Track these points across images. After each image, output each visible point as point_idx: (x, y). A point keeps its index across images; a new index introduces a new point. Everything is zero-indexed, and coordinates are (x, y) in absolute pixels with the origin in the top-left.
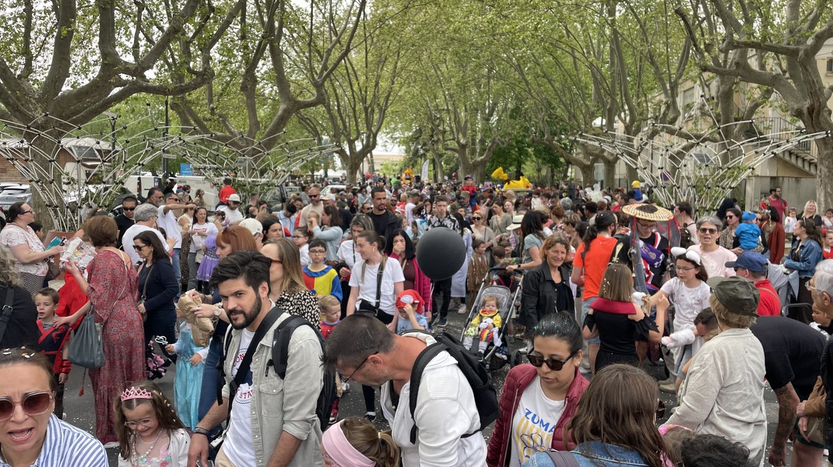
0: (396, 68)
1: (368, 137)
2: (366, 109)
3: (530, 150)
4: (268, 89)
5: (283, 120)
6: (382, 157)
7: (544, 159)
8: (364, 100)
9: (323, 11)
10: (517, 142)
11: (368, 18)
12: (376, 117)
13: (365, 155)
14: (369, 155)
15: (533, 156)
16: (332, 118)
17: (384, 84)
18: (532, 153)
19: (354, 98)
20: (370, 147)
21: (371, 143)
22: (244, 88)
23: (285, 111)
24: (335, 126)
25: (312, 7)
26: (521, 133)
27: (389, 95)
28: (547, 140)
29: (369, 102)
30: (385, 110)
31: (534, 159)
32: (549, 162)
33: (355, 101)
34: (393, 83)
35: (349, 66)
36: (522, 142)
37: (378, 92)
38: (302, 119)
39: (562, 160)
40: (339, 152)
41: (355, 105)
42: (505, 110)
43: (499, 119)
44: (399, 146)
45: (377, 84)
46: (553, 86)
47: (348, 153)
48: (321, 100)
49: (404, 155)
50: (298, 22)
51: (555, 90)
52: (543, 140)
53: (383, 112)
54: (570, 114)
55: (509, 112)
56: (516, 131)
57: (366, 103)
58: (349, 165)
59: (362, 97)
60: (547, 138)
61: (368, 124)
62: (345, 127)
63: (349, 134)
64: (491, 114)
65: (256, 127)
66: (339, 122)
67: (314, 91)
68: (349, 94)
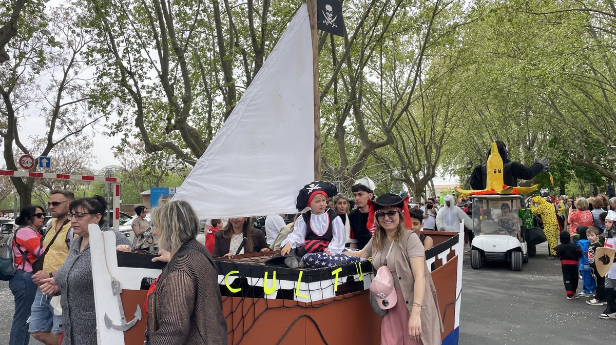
0: (447, 116)
1: (428, 169)
2: (425, 147)
3: (572, 172)
4: (352, 140)
5: (364, 155)
6: (441, 187)
7: (586, 179)
8: (423, 142)
9: (390, 83)
10: (559, 165)
11: (424, 83)
12: (434, 155)
13: (426, 183)
14: (429, 182)
15: (576, 177)
16: (400, 156)
17: (438, 129)
18: (574, 175)
19: (416, 141)
20: (430, 176)
21: (431, 173)
22: (336, 136)
23: (365, 151)
24: (402, 162)
25: (381, 81)
26: (561, 157)
27: (443, 136)
28: (586, 160)
29: (427, 142)
30: (440, 147)
31: (577, 179)
32: (591, 181)
33: (416, 142)
34: (445, 127)
35: (411, 119)
36: (563, 165)
37: (434, 134)
38: (378, 159)
39: (604, 178)
40: (407, 181)
41: (417, 145)
42: (543, 141)
43: (539, 148)
44: (454, 176)
45: (433, 129)
46: (586, 116)
47: (414, 182)
48: (391, 141)
49: (459, 184)
50: (373, 93)
51: (589, 118)
52: (583, 161)
53: (439, 148)
54: (605, 137)
55: (548, 142)
56: (556, 155)
57: (425, 143)
58: (414, 190)
59: (422, 139)
60: (586, 159)
61: (428, 158)
62: (410, 162)
63: (413, 167)
64: (532, 144)
65: (345, 163)
66: (406, 159)
67: (385, 137)
68: (411, 137)
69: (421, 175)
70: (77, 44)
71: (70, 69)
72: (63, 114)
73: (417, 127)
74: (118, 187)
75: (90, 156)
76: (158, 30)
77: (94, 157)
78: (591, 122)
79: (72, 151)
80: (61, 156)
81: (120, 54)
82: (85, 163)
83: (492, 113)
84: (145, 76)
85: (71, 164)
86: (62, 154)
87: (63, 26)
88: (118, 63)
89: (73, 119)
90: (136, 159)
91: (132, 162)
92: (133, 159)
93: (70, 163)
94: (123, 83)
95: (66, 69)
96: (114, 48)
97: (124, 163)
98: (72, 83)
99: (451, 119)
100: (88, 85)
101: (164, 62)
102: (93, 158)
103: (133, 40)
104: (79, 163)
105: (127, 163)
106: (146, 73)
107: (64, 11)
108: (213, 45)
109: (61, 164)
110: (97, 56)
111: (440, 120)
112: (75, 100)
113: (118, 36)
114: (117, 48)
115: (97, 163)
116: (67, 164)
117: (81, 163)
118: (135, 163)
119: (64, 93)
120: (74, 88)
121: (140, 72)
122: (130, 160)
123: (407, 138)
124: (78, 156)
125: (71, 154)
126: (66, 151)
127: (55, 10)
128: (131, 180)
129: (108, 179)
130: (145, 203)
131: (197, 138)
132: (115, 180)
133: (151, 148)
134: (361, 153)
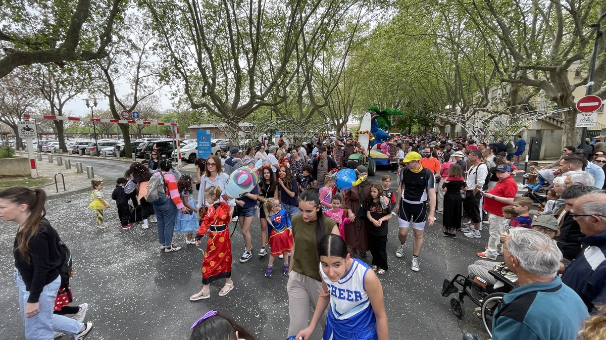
0: (357, 89)
1: (345, 118)
2: (344, 106)
3: (415, 120)
4: (306, 101)
5: (312, 113)
7: (422, 124)
8: (344, 103)
9: (328, 68)
10: (410, 117)
11: (346, 69)
12: (348, 109)
13: (343, 125)
14: (345, 125)
16: (331, 111)
17: (352, 96)
20: (345, 122)
22: (298, 101)
23: (313, 109)
24: (332, 114)
25: (323, 67)
26: (412, 113)
27: (354, 100)
28: (424, 116)
33: (340, 103)
34: (355, 95)
36: (412, 117)
37: (349, 99)
38: (319, 112)
41: (340, 105)
42: (404, 103)
43: (402, 107)
45: (349, 96)
47: (337, 124)
48: (327, 104)
50: (318, 74)
52: (422, 115)
53: (351, 107)
56: (409, 112)
58: (337, 129)
59: (343, 101)
61: (345, 112)
62: (336, 114)
63: (337, 117)
64: (398, 105)
65: (302, 115)
66: (334, 112)
67: (324, 100)
68: (338, 100)
69: (341, 121)
70: (145, 39)
71: (143, 55)
72: (141, 83)
73: (341, 95)
74: (178, 128)
75: (158, 105)
76: (194, 33)
78: (428, 95)
79: (147, 102)
81: (173, 49)
82: (155, 108)
83: (380, 87)
84: (188, 62)
85: (148, 109)
87: (135, 27)
88: (173, 55)
89: (147, 85)
90: (186, 107)
94: (176, 66)
95: (140, 55)
96: (169, 45)
98: (145, 64)
100: (154, 65)
101: (199, 54)
102: (160, 106)
103: (179, 39)
106: (188, 61)
107: (135, 17)
108: (228, 44)
109: (142, 109)
110: (159, 50)
111: (353, 91)
112: (147, 74)
113: (170, 36)
114: (171, 45)
116: (145, 109)
117: (153, 109)
119: (140, 70)
120: (146, 66)
121: (185, 61)
123: (335, 100)
124: (151, 105)
127: (129, 16)
128: (182, 119)
129: (172, 124)
130: (191, 133)
131: (220, 101)
132: (176, 125)
133: (194, 106)
134: (311, 110)
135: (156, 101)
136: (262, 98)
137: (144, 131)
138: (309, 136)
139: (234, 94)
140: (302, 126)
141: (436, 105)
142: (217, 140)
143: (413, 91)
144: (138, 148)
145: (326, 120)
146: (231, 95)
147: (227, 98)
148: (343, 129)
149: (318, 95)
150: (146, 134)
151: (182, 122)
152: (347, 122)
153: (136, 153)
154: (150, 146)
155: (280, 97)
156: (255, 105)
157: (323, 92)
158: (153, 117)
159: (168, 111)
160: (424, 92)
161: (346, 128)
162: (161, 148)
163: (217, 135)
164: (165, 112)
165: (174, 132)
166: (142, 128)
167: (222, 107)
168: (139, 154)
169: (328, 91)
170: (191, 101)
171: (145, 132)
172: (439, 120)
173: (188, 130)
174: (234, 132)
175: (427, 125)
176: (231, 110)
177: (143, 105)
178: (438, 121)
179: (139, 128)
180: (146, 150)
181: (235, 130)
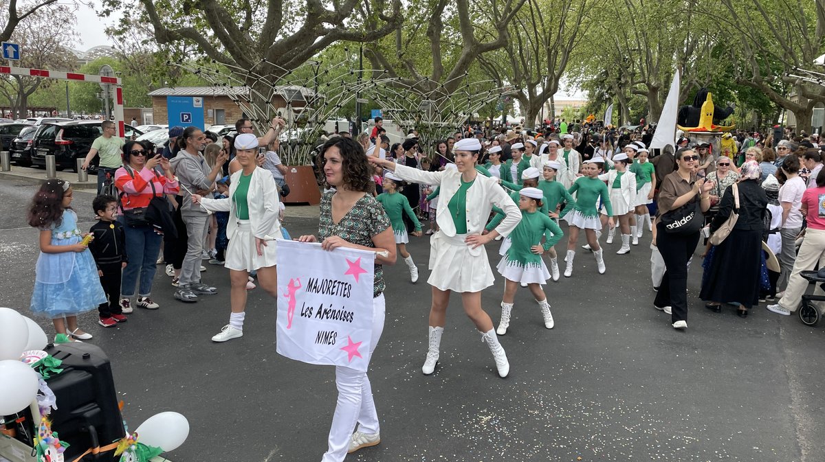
1: (550, 81)
2: (549, 51)
3: (733, 92)
4: (452, 35)
5: (465, 64)
6: (563, 103)
7: (750, 103)
8: (548, 43)
10: (719, 84)
12: (559, 59)
13: (545, 100)
14: (549, 100)
15: (737, 100)
16: (514, 62)
17: (569, 24)
18: (736, 96)
19: (537, 40)
20: (550, 91)
21: (552, 87)
22: (430, 33)
23: (467, 55)
24: (516, 69)
26: (724, 74)
27: (574, 36)
28: (756, 80)
29: (552, 44)
30: (569, 52)
31: (738, 102)
32: (756, 106)
33: (538, 43)
34: (580, 23)
35: (533, 6)
36: (724, 82)
37: (563, 33)
38: (484, 64)
39: (773, 104)
40: (519, 96)
41: (538, 48)
42: (706, 48)
43: (699, 58)
44: (582, 90)
45: (562, 25)
46: (767, 19)
47: (528, 97)
49: (587, 100)
51: (769, 23)
52: (750, 81)
53: (567, 53)
54: (786, 50)
55: (711, 51)
56: (718, 71)
57: (549, 45)
58: (528, 110)
59: (546, 39)
60: (756, 78)
61: (551, 66)
62: (526, 71)
63: (530, 78)
64: (690, 53)
65: (439, 71)
66: (521, 66)
67: (496, 34)
68: (532, 35)
69: (539, 90)
73: (542, 21)
74: (119, 91)
75: (70, 32)
77: (77, 34)
78: (771, 28)
79: (43, 23)
80: (28, 30)
82: (64, 42)
85: (44, 44)
86: (29, 27)
90: (140, 41)
91: (134, 46)
92: (134, 41)
93: (42, 42)
97: (122, 46)
99: (588, 10)
102: (76, 36)
104: (54, 43)
105: (127, 47)
109: (29, 42)
111: (572, 12)
115: (82, 44)
116: (38, 42)
117: (58, 42)
118: (138, 47)
122: (131, 42)
123: (524, 33)
124: (52, 31)
125: (42, 28)
126: (35, 23)
128: (134, 72)
129: (104, 80)
130: (156, 108)
131: (231, 24)
132: (114, 81)
133: (164, 36)
134: (462, 56)
135: (66, 21)
136: (337, 19)
137: (34, 99)
138: (455, 124)
139: (266, 10)
140: (438, 95)
141: (791, 53)
142: (222, 127)
143: (731, 17)
144: (17, 140)
145: (501, 85)
146: (257, 13)
147: (248, 18)
148: (545, 113)
149: (481, 21)
150: (39, 109)
151: (133, 79)
152: (555, 91)
153: (11, 153)
154: (47, 136)
155: (383, 18)
156: (320, 39)
157: (496, 13)
158: (58, 65)
159: (97, 51)
160: (761, 18)
161: (552, 109)
162: (76, 140)
163: (222, 116)
164: (91, 54)
165: (111, 101)
166: (30, 92)
167: (234, 38)
168: (17, 155)
169: (509, 9)
170: (155, 20)
171: (38, 104)
172: (794, 93)
173: (147, 101)
174: (262, 105)
175: (762, 107)
176: (257, 50)
177: (32, 32)
178: (793, 97)
179: (20, 92)
180: (36, 144)
181: (266, 100)
